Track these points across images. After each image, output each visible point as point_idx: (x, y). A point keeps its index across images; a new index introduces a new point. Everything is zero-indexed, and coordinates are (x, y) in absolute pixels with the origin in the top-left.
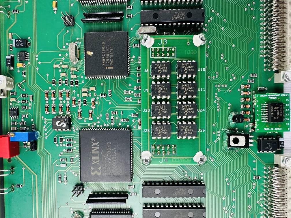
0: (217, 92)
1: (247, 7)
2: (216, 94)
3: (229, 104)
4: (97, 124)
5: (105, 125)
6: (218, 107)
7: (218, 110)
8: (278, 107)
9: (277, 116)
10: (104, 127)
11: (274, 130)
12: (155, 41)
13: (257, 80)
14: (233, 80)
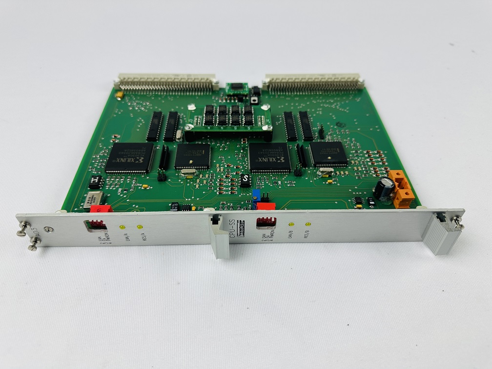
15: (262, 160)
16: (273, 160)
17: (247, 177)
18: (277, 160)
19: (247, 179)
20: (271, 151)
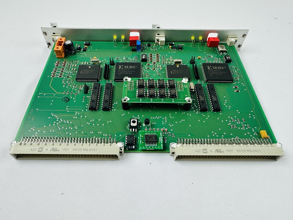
0: (162, 118)
1: (214, 133)
2: (161, 117)
3: (155, 123)
4: (144, 70)
5: (143, 73)
6: (153, 118)
7: (152, 118)
8: (154, 139)
9: (148, 138)
10: (142, 72)
11: (140, 140)
12: (186, 83)
13: (171, 137)
14: (170, 125)
15: (133, 67)
16: (126, 67)
17: (143, 58)
18: (123, 67)
19: (143, 56)
20: (126, 73)
